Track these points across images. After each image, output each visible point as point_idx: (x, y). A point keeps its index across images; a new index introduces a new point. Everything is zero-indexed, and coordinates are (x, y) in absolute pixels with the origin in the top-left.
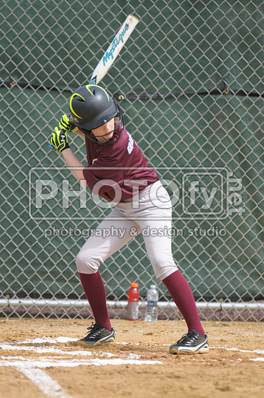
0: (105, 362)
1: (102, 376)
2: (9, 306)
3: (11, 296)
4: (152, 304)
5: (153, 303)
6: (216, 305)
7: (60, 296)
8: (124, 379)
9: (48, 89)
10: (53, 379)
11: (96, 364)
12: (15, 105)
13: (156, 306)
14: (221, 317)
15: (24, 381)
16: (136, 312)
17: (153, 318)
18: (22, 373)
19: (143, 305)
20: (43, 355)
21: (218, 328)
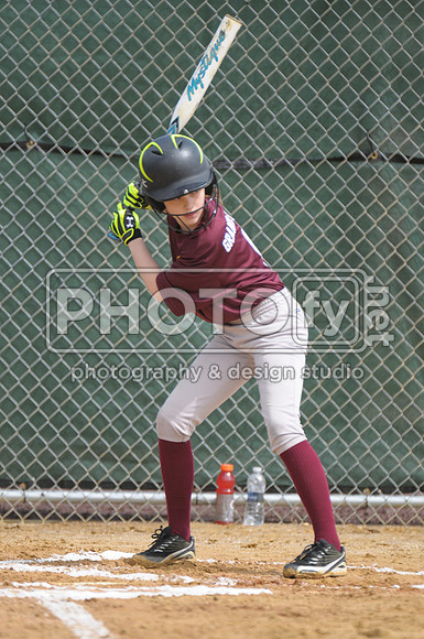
0: (179, 591)
1: (175, 614)
2: (25, 501)
3: (28, 485)
4: (255, 498)
5: (257, 497)
6: (359, 499)
7: (107, 486)
8: (211, 619)
9: (87, 152)
10: (97, 619)
11: (166, 594)
12: (35, 179)
13: (262, 501)
14: (367, 518)
15: (50, 621)
16: (229, 511)
17: (258, 520)
18: (46, 610)
19: (241, 500)
20: (80, 579)
21: (361, 536)
